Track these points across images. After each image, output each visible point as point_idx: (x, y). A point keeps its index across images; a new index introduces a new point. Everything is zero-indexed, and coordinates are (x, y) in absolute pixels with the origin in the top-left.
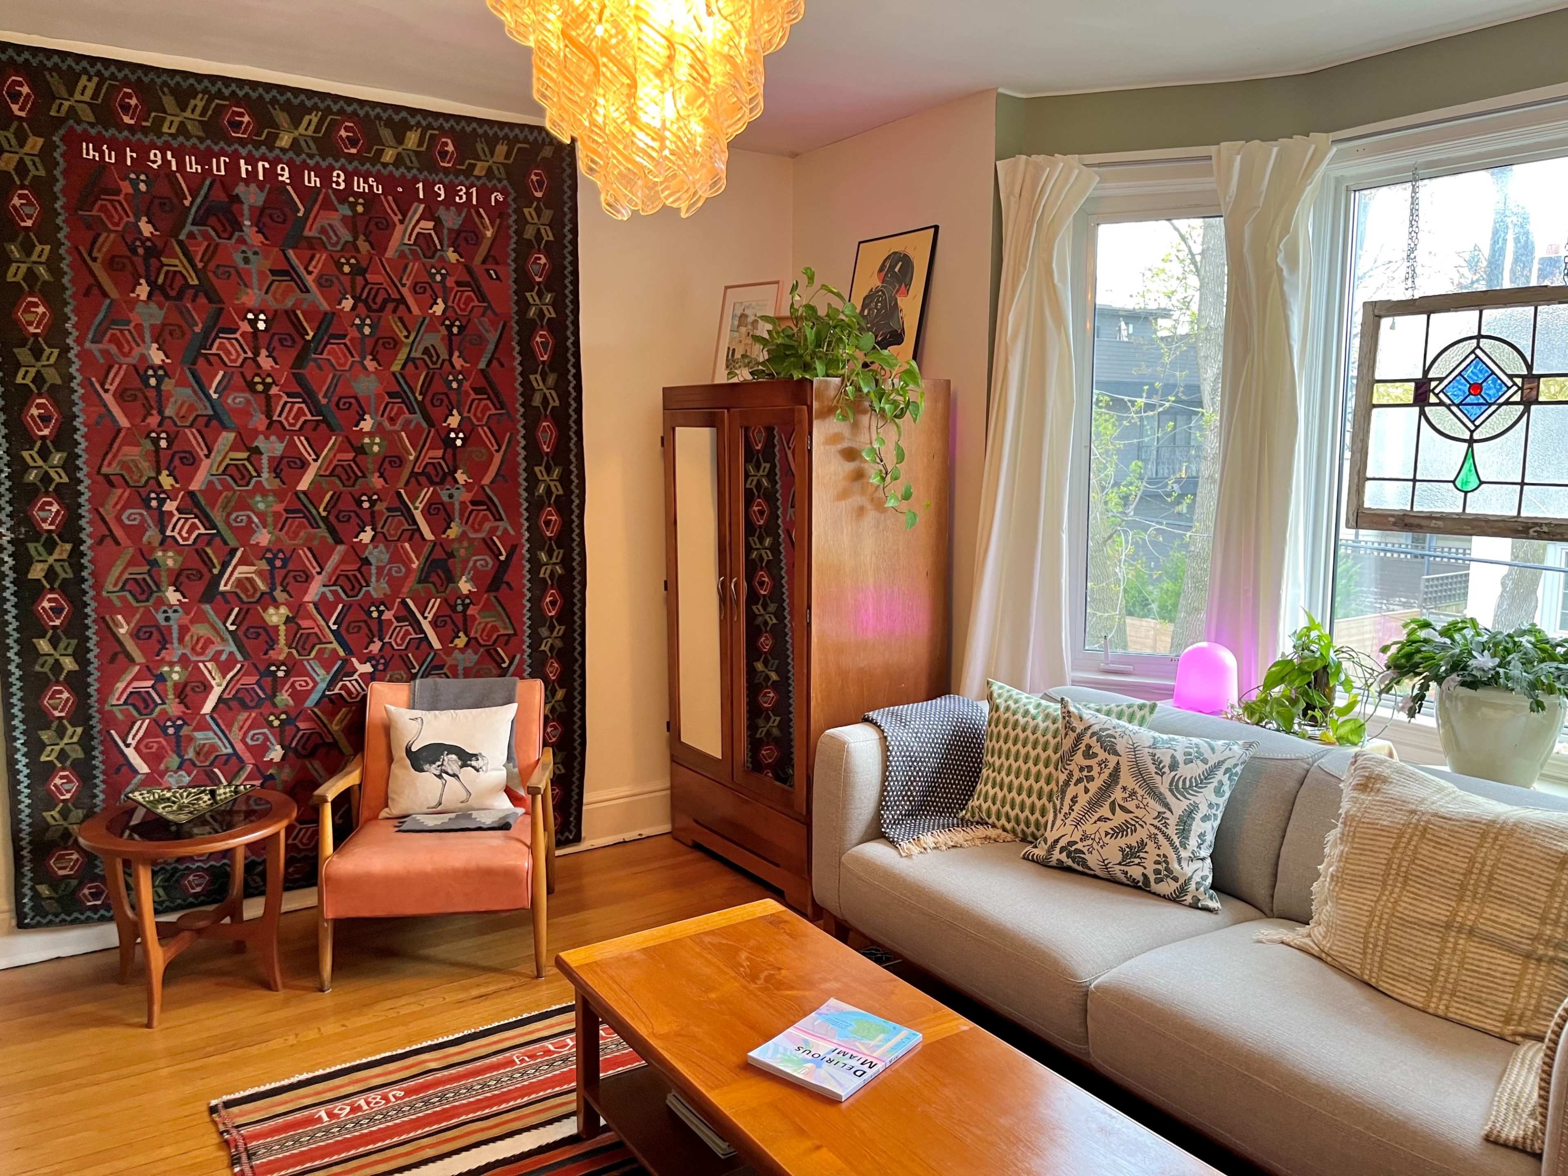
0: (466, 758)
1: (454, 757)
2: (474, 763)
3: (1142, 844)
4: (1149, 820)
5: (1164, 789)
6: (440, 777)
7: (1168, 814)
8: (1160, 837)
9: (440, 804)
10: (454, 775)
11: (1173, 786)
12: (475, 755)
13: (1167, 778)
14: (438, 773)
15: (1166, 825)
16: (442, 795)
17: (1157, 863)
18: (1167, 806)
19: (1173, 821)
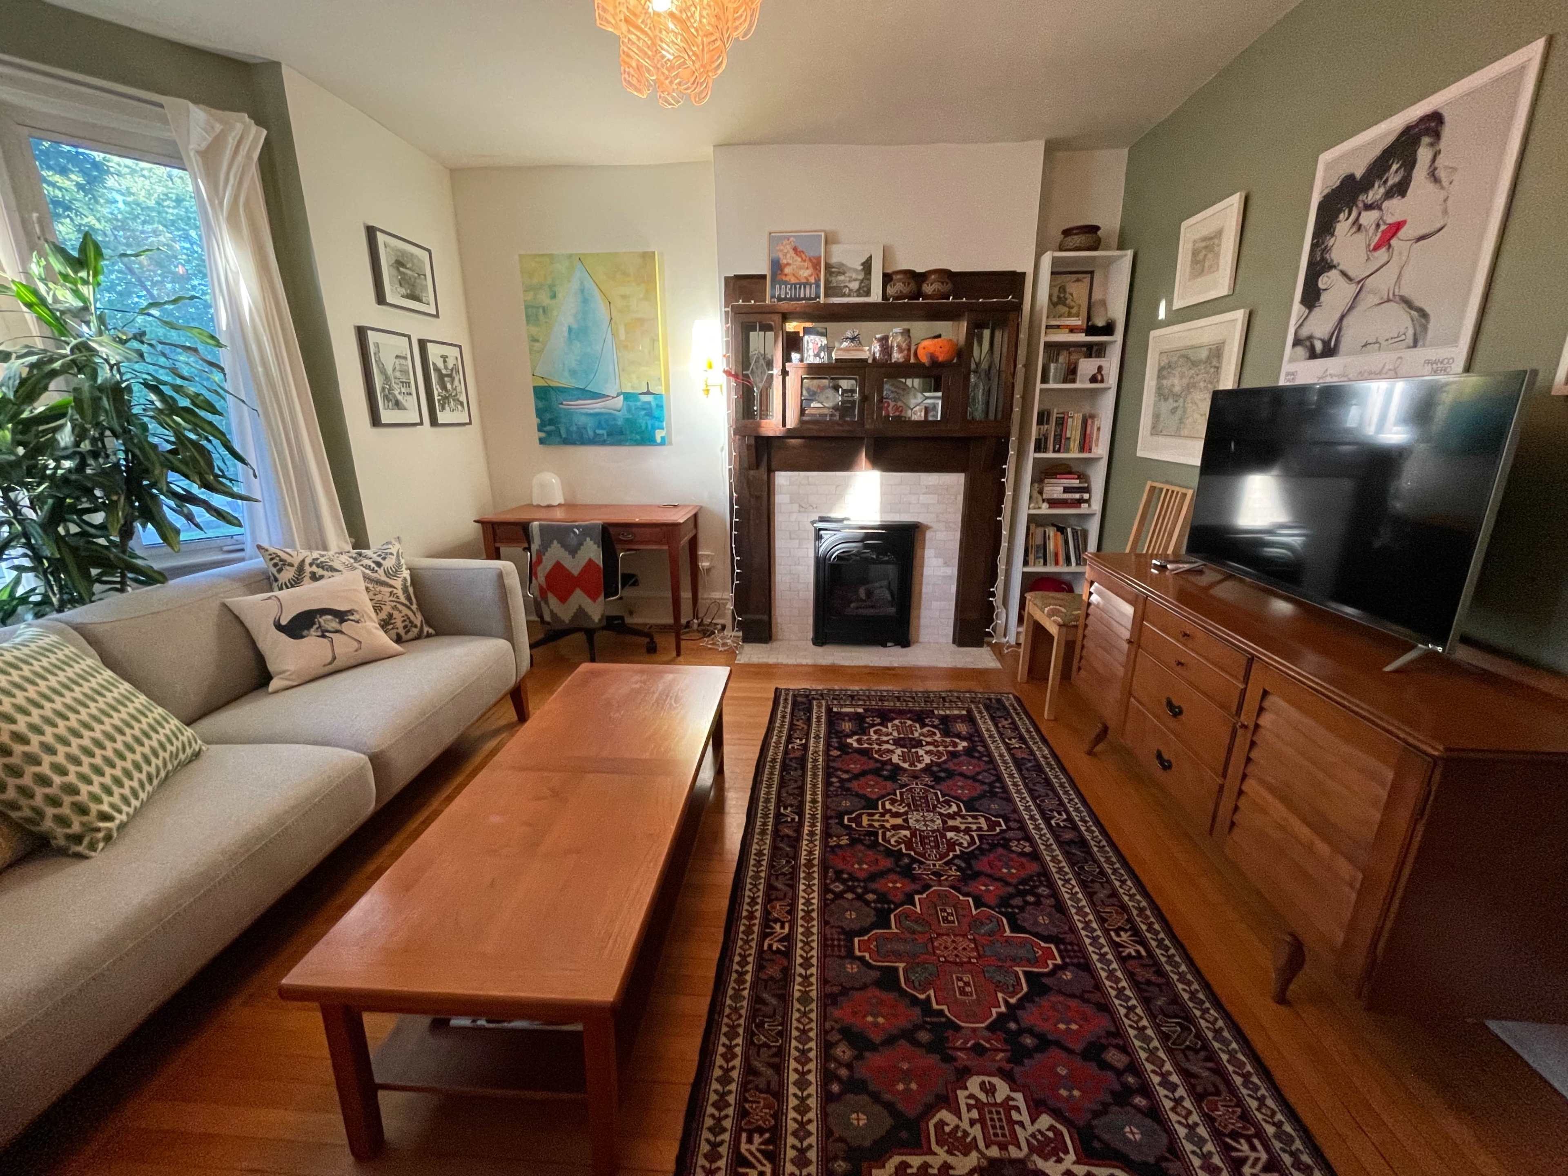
0: (341, 616)
1: (329, 617)
2: (351, 617)
3: (390, 616)
4: (387, 598)
5: (384, 578)
6: (323, 636)
7: (395, 591)
8: (399, 606)
9: (334, 658)
10: (337, 631)
11: (387, 573)
12: (349, 611)
13: (381, 571)
14: (319, 634)
15: (398, 597)
16: (333, 651)
17: (404, 621)
18: (391, 586)
19: (400, 593)
